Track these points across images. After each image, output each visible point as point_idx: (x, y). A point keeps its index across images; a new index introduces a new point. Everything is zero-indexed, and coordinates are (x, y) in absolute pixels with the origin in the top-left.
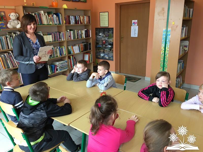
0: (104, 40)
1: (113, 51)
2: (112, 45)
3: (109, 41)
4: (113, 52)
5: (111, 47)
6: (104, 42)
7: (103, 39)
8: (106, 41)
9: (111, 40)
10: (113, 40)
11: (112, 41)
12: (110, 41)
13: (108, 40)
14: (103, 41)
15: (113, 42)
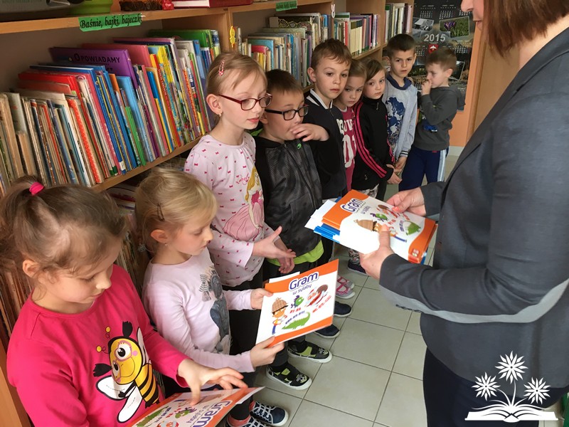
0: (435, 43)
1: (466, 78)
2: (466, 57)
3: (455, 44)
4: (467, 83)
5: (461, 65)
6: (433, 47)
7: (429, 38)
8: (440, 45)
9: (462, 42)
10: (472, 41)
11: (468, 46)
12: (460, 45)
13: (450, 40)
14: (428, 44)
15: (470, 50)
